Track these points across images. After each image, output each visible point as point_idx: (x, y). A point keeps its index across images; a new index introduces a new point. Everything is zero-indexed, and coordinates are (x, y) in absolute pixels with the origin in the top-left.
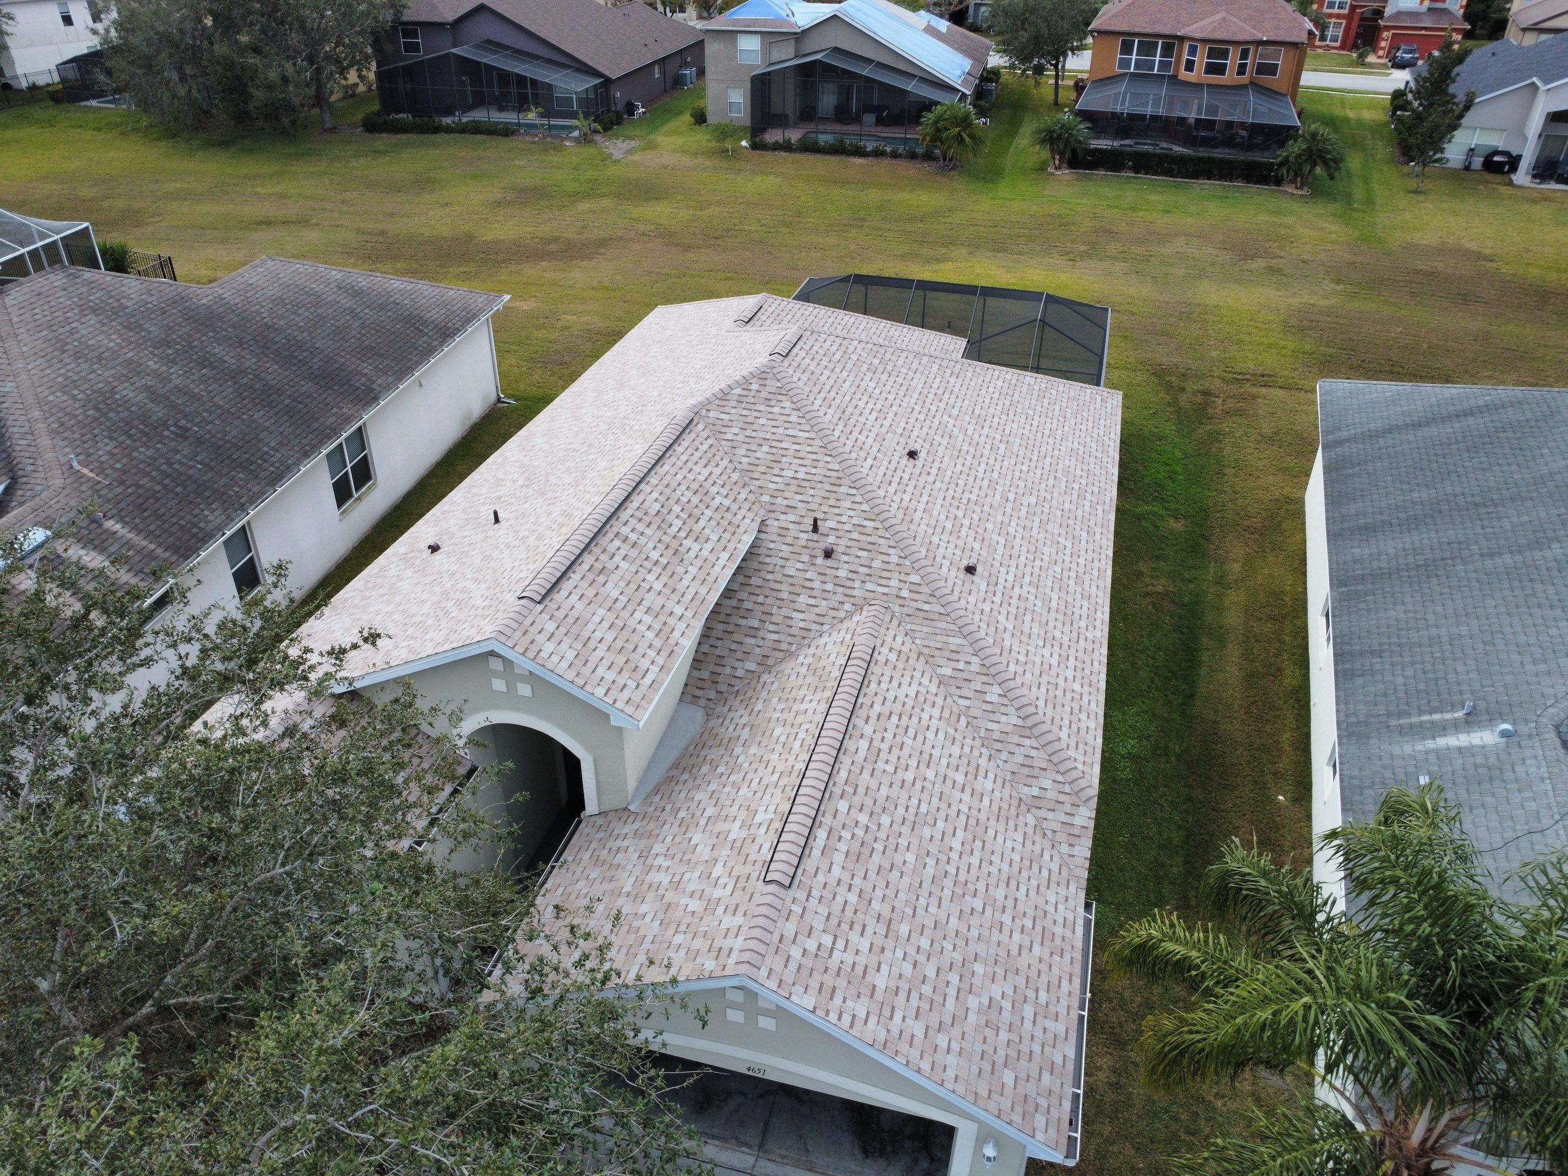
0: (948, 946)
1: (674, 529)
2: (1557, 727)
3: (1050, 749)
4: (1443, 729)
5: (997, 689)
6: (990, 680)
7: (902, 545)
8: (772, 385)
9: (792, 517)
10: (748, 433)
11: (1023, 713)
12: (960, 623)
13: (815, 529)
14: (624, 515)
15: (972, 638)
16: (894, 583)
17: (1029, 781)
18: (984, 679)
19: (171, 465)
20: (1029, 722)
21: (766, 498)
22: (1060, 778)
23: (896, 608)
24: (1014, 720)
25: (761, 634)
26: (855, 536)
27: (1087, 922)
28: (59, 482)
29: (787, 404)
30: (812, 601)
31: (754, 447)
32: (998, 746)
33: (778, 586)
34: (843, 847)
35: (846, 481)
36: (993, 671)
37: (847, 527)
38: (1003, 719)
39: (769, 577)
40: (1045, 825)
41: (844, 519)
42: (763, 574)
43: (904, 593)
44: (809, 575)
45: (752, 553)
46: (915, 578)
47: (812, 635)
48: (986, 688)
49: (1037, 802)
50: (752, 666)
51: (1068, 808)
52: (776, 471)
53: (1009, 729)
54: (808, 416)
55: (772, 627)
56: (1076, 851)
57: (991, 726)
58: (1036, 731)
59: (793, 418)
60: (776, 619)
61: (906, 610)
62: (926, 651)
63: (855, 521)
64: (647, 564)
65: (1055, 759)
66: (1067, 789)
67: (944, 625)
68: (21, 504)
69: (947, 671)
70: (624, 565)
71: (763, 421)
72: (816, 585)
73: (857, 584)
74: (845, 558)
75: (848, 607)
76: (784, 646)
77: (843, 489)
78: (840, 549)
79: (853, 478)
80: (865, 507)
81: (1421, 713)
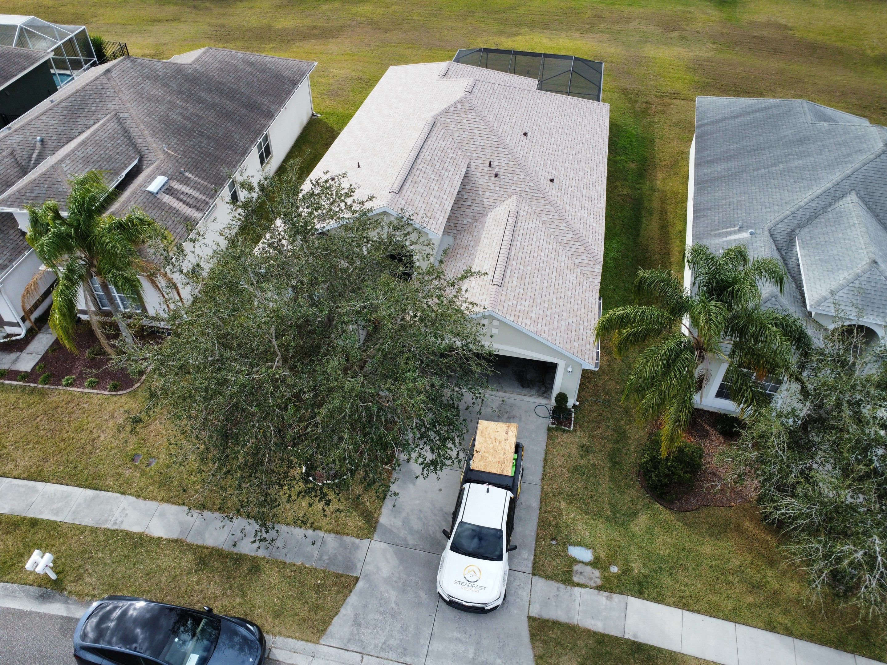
0: (554, 307)
1: (437, 167)
2: (770, 230)
3: (585, 245)
4: (730, 233)
5: (565, 225)
6: (562, 221)
7: (525, 171)
8: (467, 106)
9: (481, 162)
10: (459, 126)
11: (575, 233)
12: (549, 200)
13: (490, 166)
14: (419, 161)
15: (554, 206)
16: (523, 186)
17: (578, 257)
18: (560, 221)
19: (201, 148)
20: (577, 236)
21: (469, 154)
22: (589, 256)
23: (524, 196)
24: (572, 236)
25: (472, 208)
26: (506, 168)
27: (600, 303)
28: (162, 157)
29: (474, 114)
30: (491, 194)
31: (462, 133)
32: (566, 245)
33: (477, 189)
34: (516, 275)
35: (501, 146)
36: (563, 218)
37: (503, 165)
38: (567, 235)
39: (473, 185)
40: (584, 272)
41: (501, 161)
42: (470, 184)
43: (527, 190)
44: (489, 184)
45: (465, 177)
46: (531, 184)
47: (492, 207)
48: (560, 225)
49: (581, 265)
50: (470, 220)
51: (592, 266)
52: (472, 142)
53: (570, 239)
54: (483, 119)
55: (476, 205)
56: (596, 280)
57: (563, 238)
58: (580, 239)
59: (477, 120)
60: (477, 202)
61: (528, 196)
62: (537, 212)
63: (506, 162)
64: (431, 180)
65: (587, 249)
66: (592, 259)
67: (543, 202)
68: (148, 167)
69: (546, 219)
70: (423, 180)
71: (464, 121)
72: (492, 188)
73: (508, 187)
74: (503, 177)
75: (505, 196)
76: (481, 212)
77: (500, 149)
78: (500, 173)
79: (504, 144)
80: (509, 156)
81: (723, 229)
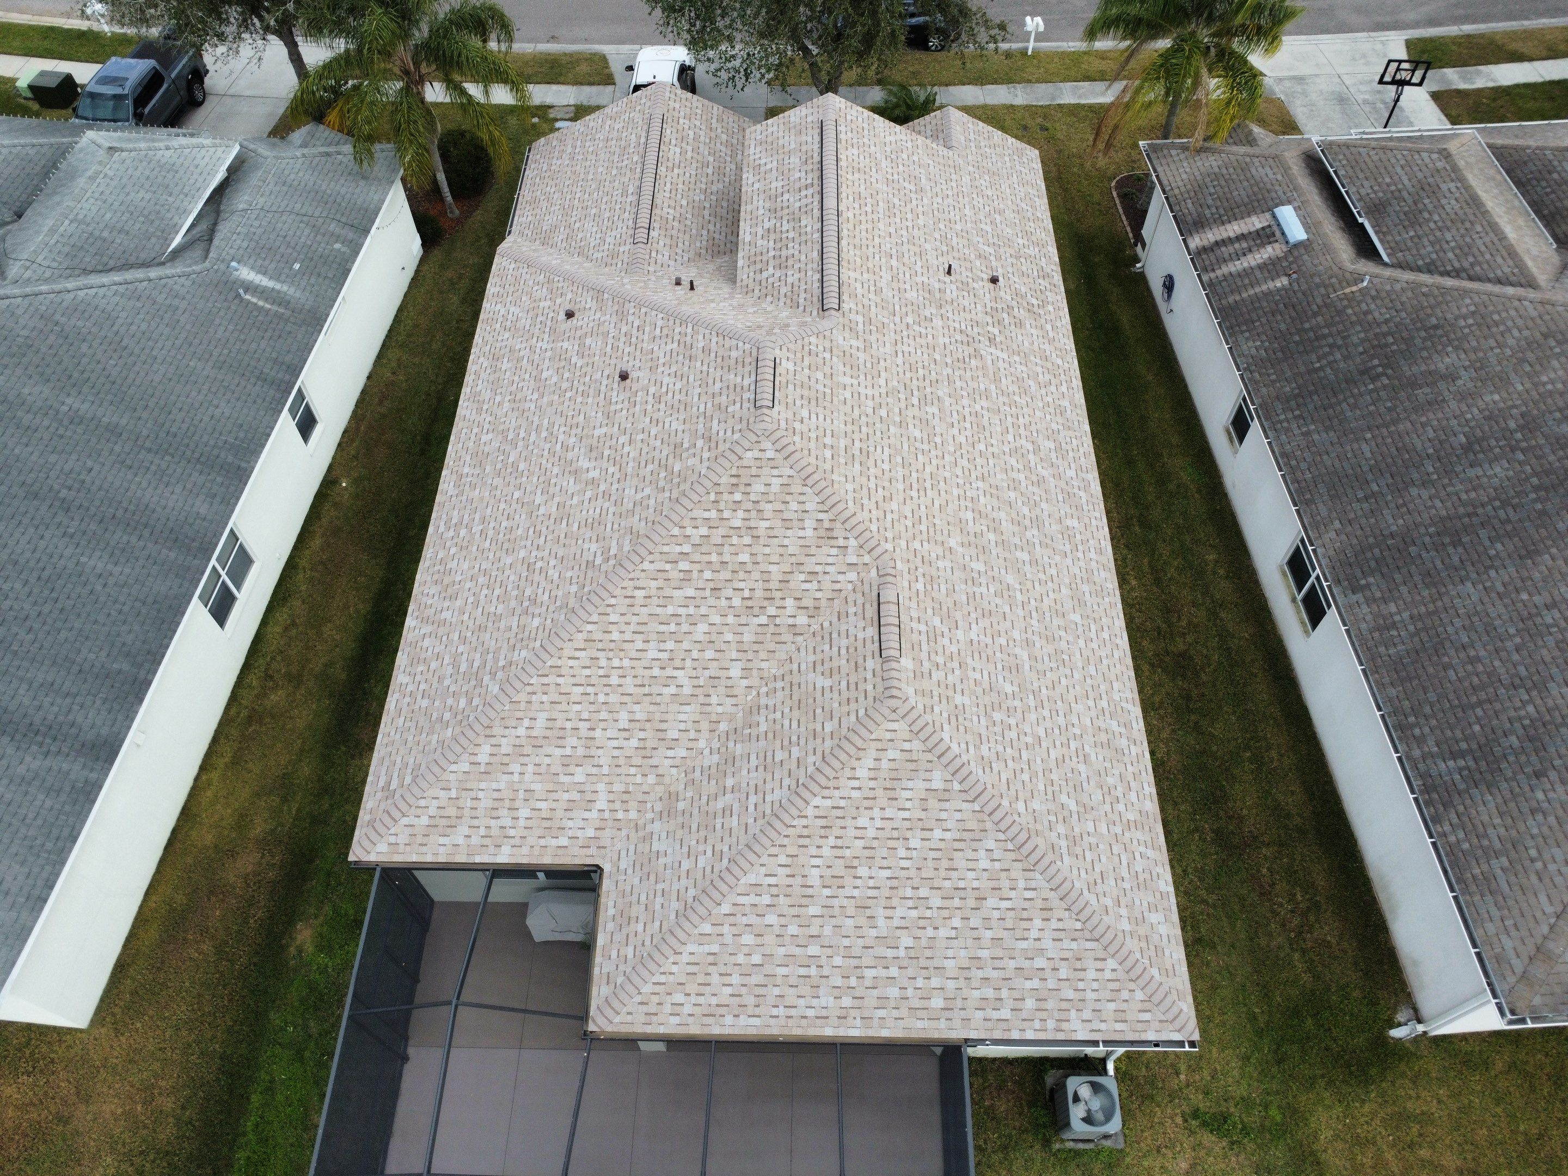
1: (785, 222)
14: (817, 197)
64: (786, 188)
70: (797, 175)
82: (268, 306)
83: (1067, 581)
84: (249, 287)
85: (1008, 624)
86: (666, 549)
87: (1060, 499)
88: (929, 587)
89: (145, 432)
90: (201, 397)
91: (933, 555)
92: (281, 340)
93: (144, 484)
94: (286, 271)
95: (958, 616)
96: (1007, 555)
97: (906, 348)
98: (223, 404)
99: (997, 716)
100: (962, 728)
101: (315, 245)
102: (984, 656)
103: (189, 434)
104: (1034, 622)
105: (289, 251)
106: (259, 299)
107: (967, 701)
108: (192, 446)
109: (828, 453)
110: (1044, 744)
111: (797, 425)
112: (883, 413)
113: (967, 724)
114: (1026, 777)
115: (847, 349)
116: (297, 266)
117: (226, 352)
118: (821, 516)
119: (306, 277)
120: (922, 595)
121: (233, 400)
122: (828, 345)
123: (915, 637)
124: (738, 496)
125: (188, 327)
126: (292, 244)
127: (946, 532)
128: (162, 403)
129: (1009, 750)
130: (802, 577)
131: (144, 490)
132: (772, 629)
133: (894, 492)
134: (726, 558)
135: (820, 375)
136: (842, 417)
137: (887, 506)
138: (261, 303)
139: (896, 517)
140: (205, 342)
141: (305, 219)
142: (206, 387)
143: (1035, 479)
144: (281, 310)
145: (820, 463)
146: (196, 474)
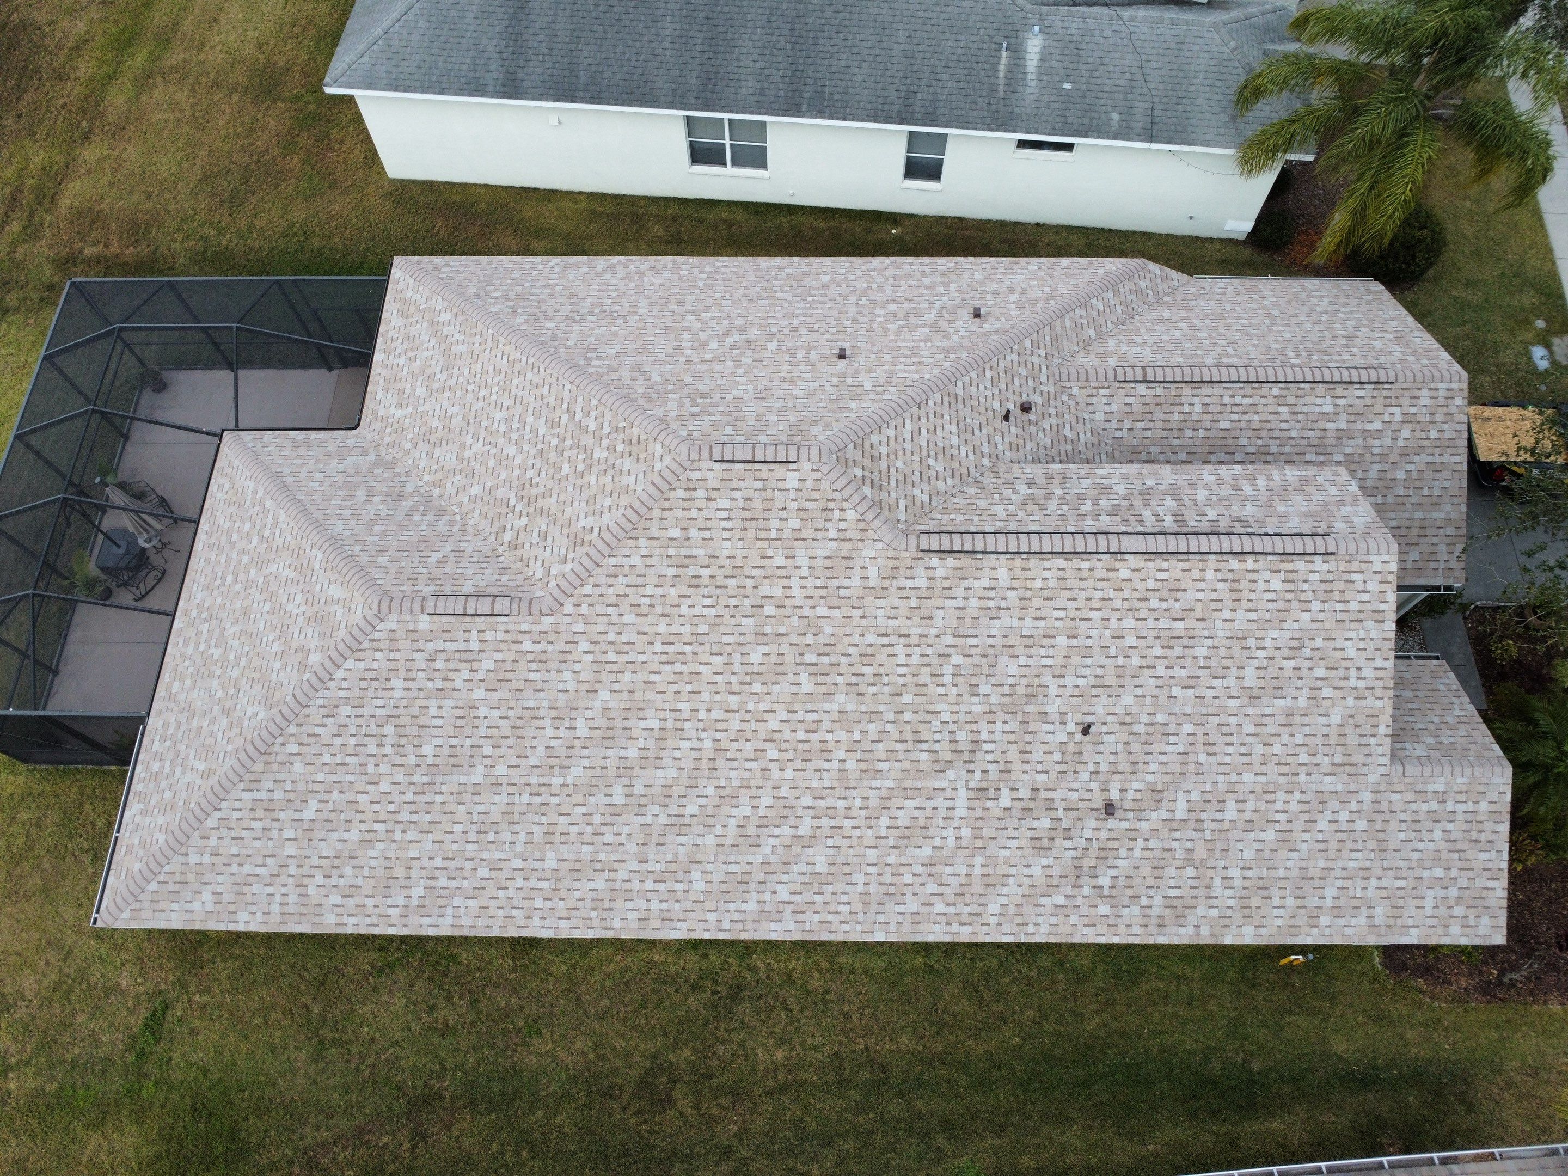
6: (1089, 304)
16: (1035, 359)
18: (1089, 308)
26: (1003, 386)
29: (875, 438)
30: (1067, 426)
31: (932, 473)
37: (996, 391)
38: (1112, 302)
43: (1042, 352)
44: (1047, 427)
48: (1095, 308)
52: (955, 452)
56: (1174, 277)
57: (1119, 310)
59: (891, 433)
61: (1055, 354)
63: (989, 385)
67: (1058, 328)
71: (899, 464)
72: (1053, 421)
73: (1044, 388)
74: (1025, 396)
77: (960, 392)
78: (1018, 398)
80: (973, 375)
82: (1001, 75)
83: (601, 856)
84: (1017, 51)
85: (514, 761)
86: (580, 399)
87: (732, 868)
88: (530, 657)
89: (810, 20)
90: (866, 51)
91: (577, 667)
92: (962, 99)
93: (756, 38)
94: (1057, 78)
95: (503, 693)
96: (611, 772)
97: (899, 649)
98: (865, 71)
99: (389, 730)
100: (364, 684)
101: (1105, 95)
102: (461, 722)
103: (821, 55)
104: (526, 798)
105: (1087, 74)
106: (1008, 64)
107: (398, 693)
108: (810, 61)
109: (676, 533)
110: (371, 788)
111: (700, 494)
112: (770, 610)
113: (371, 693)
114: (326, 758)
115: (857, 563)
116: (1068, 86)
117: (928, 55)
118: (596, 531)
119: (1056, 99)
120: (515, 647)
121: (873, 78)
122: (854, 534)
123: (460, 635)
124: (620, 448)
125: (942, 16)
126: (1095, 74)
127: (616, 687)
128: (846, 23)
129: (353, 741)
130: (544, 527)
131: (750, 40)
132: (504, 511)
133: (651, 619)
134: (566, 454)
135: (795, 523)
136: (739, 553)
137: (625, 608)
138: (1002, 68)
139: (615, 619)
140: (932, 35)
141: (1139, 76)
142: (878, 51)
143: (751, 830)
144: (1001, 88)
145: (656, 523)
146: (780, 73)
